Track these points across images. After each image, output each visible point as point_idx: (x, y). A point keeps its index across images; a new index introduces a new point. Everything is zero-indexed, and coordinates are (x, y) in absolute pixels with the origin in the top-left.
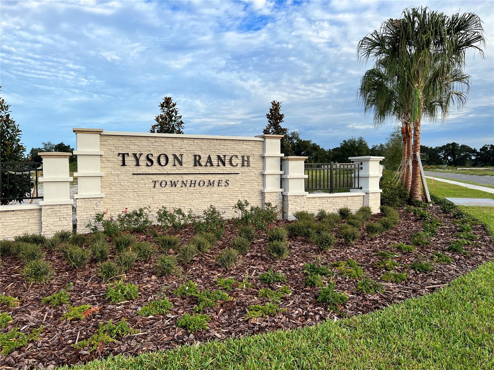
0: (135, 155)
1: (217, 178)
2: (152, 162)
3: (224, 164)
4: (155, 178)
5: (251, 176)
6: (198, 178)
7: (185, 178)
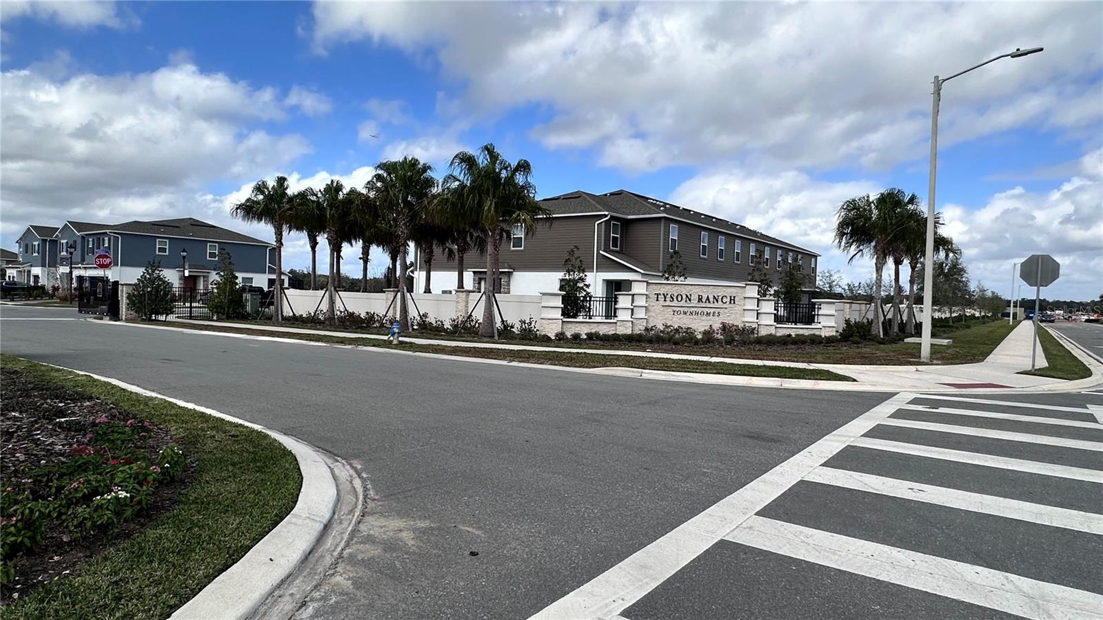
0: (664, 294)
1: (712, 310)
2: (673, 298)
3: (717, 302)
4: (675, 309)
5: (735, 310)
6: (700, 310)
7: (692, 309)
